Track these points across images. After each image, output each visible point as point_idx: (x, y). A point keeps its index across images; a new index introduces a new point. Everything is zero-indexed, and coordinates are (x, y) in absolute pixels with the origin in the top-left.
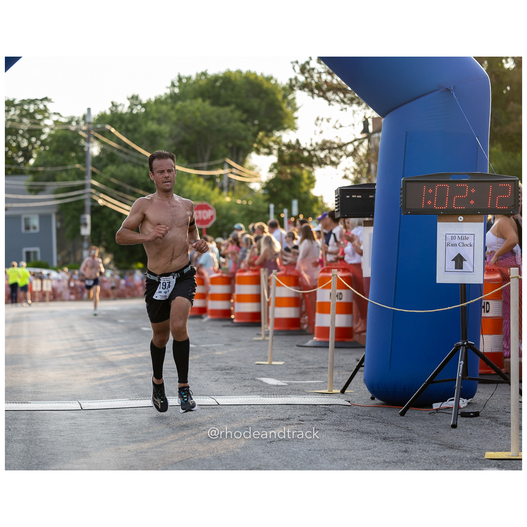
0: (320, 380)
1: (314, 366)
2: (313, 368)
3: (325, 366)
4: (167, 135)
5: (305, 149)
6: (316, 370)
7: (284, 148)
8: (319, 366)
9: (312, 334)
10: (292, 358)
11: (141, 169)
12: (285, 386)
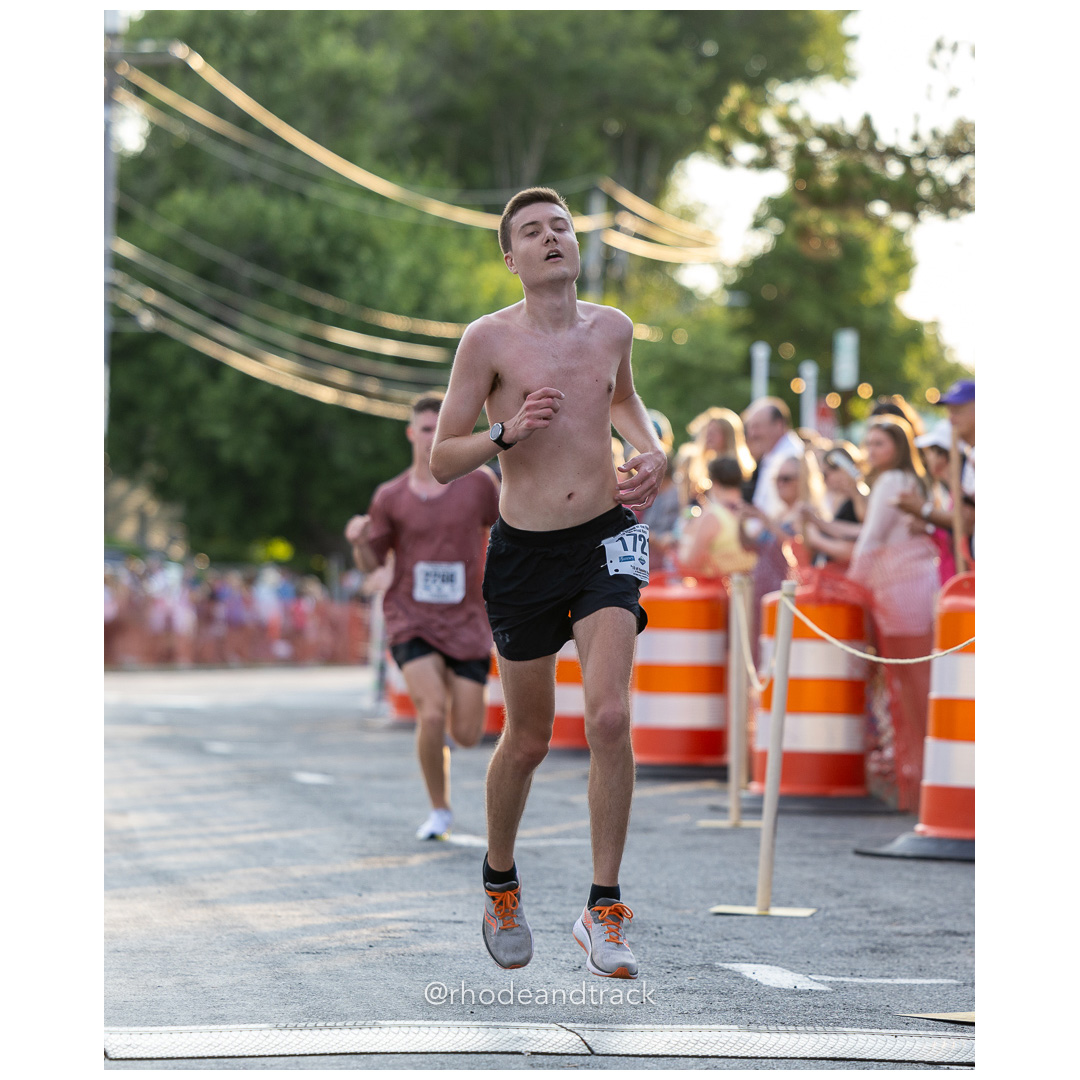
0: (944, 976)
1: (921, 927)
2: (917, 935)
3: (958, 929)
4: (390, 87)
5: (892, 152)
6: (929, 941)
7: (816, 146)
8: (938, 928)
9: (907, 812)
10: (840, 894)
11: (294, 207)
12: (826, 992)
